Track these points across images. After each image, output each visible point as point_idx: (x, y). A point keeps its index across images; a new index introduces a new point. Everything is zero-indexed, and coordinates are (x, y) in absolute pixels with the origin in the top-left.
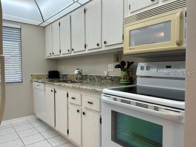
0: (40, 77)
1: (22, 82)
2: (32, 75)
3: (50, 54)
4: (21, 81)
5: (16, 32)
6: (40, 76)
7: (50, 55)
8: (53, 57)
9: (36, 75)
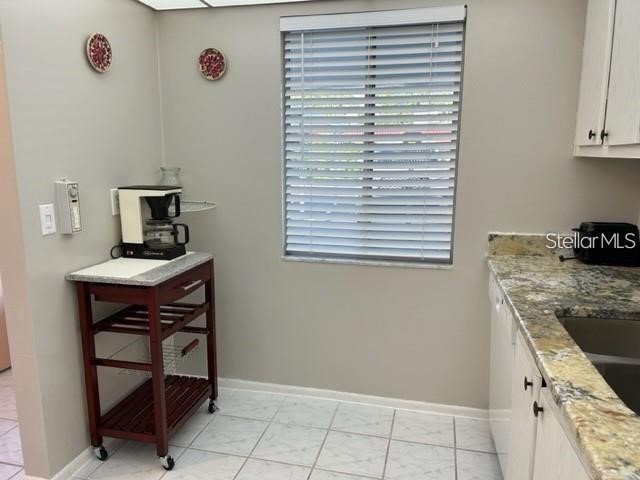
0: (533, 249)
1: (450, 262)
2: (492, 238)
3: (591, 135)
4: (447, 256)
5: (441, 44)
6: (529, 243)
7: (590, 142)
8: (605, 153)
9: (513, 237)
